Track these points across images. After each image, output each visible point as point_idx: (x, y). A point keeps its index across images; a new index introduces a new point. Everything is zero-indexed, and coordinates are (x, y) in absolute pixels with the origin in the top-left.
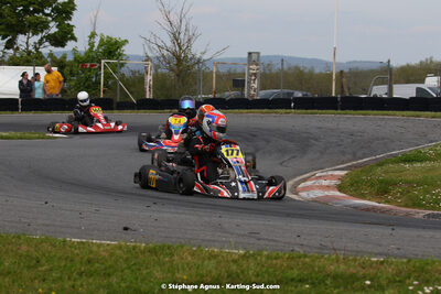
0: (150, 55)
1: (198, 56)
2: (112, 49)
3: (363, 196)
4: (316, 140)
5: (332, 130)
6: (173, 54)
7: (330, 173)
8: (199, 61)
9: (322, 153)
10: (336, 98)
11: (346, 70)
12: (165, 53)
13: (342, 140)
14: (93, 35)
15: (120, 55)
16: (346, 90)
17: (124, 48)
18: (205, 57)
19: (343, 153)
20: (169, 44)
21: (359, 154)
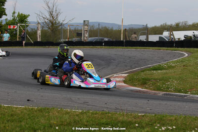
0: (39, 21)
1: (61, 22)
2: (23, 19)
3: (135, 86)
4: (114, 60)
5: (121, 56)
6: (50, 21)
7: (120, 75)
8: (61, 24)
9: (116, 66)
10: (123, 41)
11: (127, 29)
12: (46, 21)
13: (126, 60)
14: (14, 13)
15: (26, 21)
16: (127, 37)
17: (28, 18)
18: (64, 23)
19: (126, 66)
20: (48, 17)
21: (133, 66)
